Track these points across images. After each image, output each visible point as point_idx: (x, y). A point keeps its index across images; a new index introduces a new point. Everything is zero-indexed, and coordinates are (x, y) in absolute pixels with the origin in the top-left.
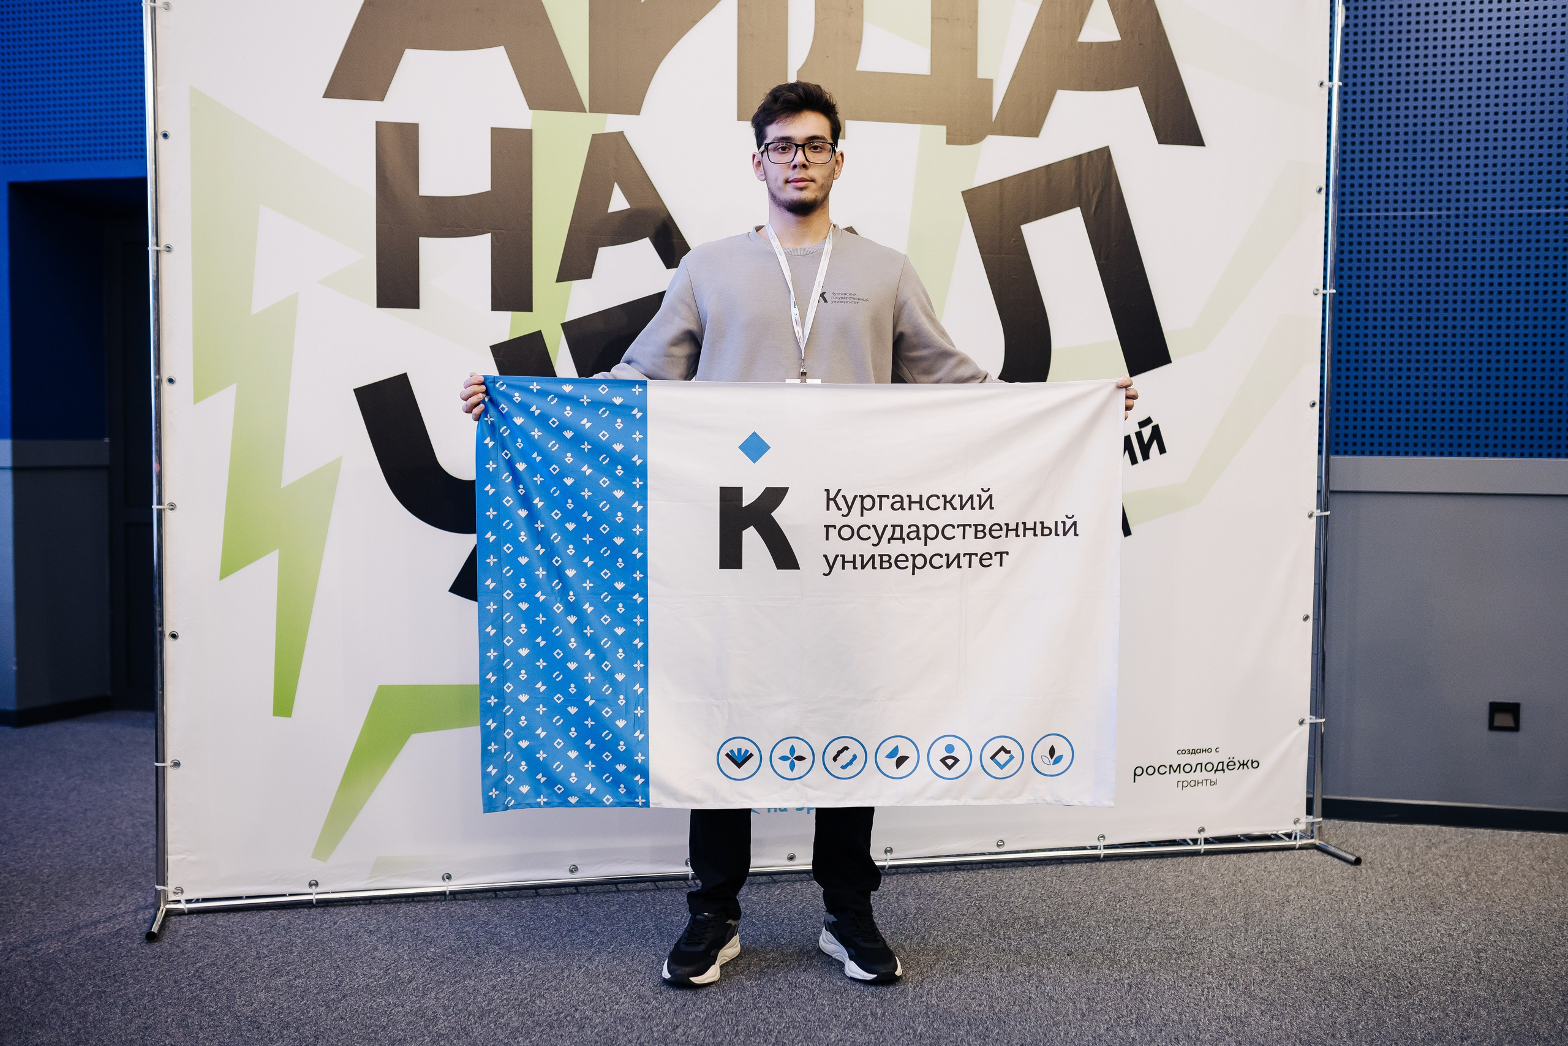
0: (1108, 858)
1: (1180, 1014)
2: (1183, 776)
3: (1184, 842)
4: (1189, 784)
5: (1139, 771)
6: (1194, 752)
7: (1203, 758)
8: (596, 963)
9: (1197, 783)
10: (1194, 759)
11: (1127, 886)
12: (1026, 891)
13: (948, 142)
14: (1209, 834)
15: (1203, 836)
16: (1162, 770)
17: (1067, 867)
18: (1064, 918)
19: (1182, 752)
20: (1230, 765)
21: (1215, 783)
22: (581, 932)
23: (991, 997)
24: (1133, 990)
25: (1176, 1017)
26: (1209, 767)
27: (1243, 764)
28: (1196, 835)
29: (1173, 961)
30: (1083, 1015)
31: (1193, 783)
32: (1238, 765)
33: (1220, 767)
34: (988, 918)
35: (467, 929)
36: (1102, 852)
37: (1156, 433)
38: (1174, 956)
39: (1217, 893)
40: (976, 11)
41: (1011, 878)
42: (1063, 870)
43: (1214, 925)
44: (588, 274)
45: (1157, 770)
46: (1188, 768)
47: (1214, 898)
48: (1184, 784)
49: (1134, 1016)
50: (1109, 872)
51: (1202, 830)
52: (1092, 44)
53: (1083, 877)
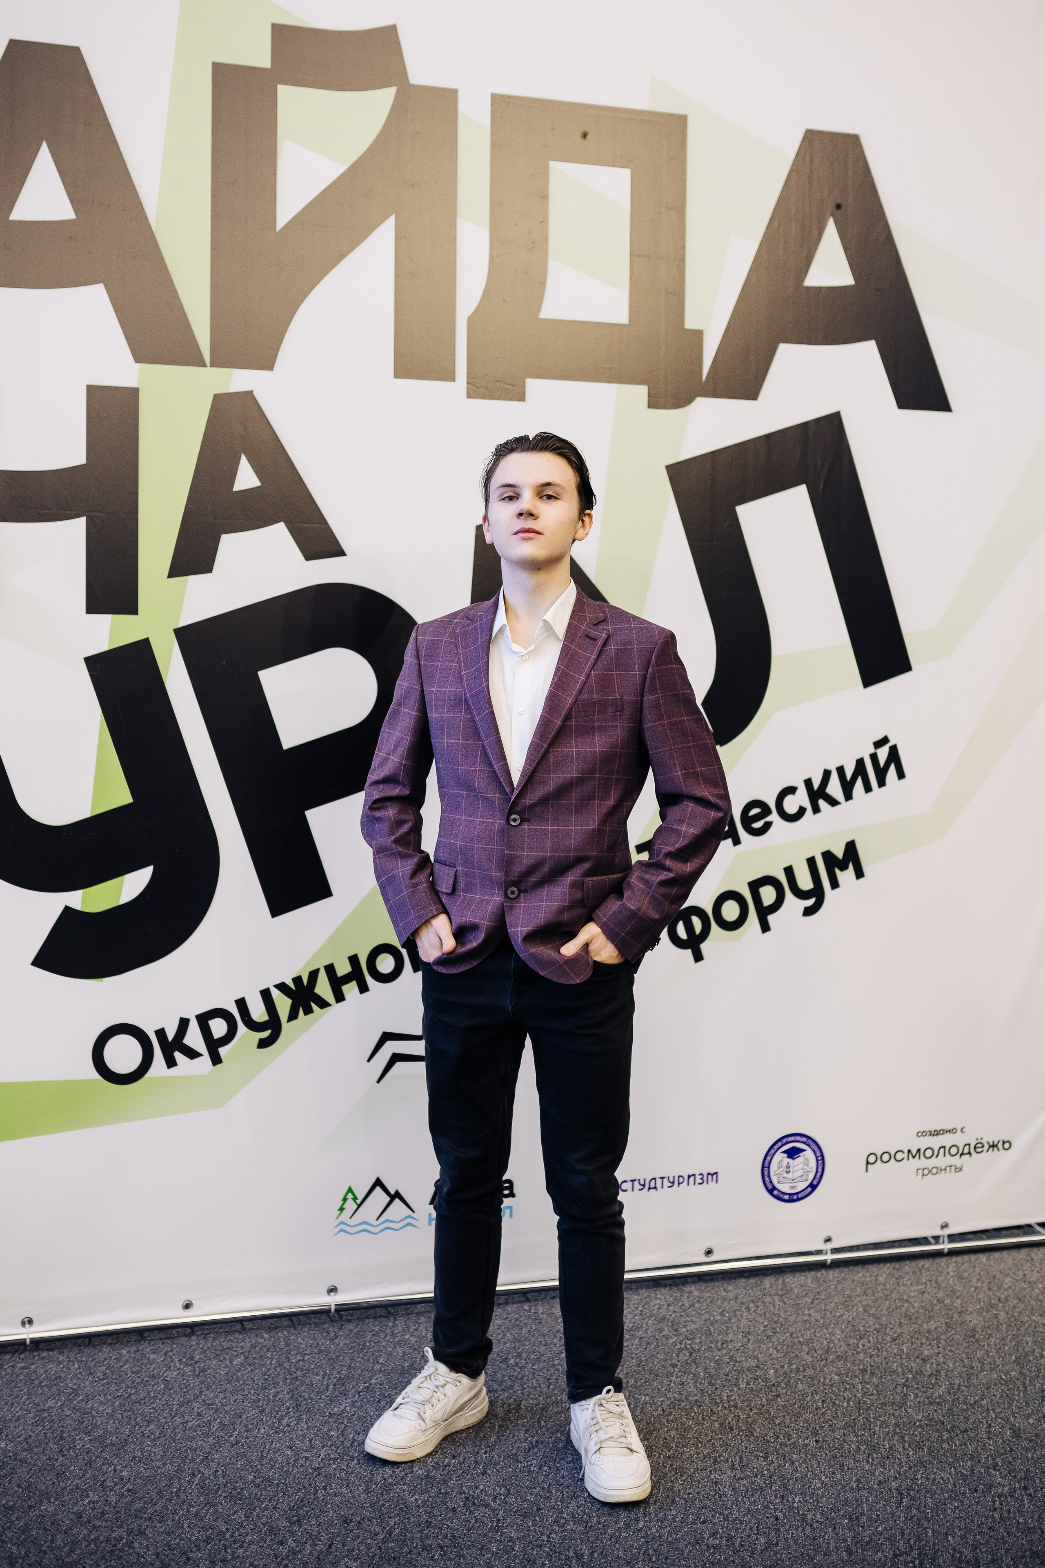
0: (836, 1264)
1: (974, 1548)
2: (923, 1163)
3: (924, 1241)
4: (930, 1171)
5: (872, 1159)
6: (936, 1133)
7: (946, 1140)
8: (214, 1465)
9: (940, 1170)
10: (935, 1142)
11: (865, 1311)
12: (744, 1322)
13: (650, 406)
14: (953, 1230)
15: (947, 1232)
16: (899, 1156)
17: (789, 1279)
18: (798, 1370)
19: (922, 1134)
20: (978, 1147)
21: (961, 1169)
22: (195, 1405)
23: (726, 1519)
24: (905, 1500)
25: (968, 1553)
26: (954, 1151)
27: (993, 1146)
28: (938, 1232)
29: (945, 1445)
30: (850, 1552)
31: (934, 1171)
32: (986, 1147)
33: (966, 1151)
34: (705, 1369)
35: (50, 1403)
36: (829, 1257)
37: (894, 756)
38: (946, 1436)
39: (974, 1320)
40: (683, 248)
41: (724, 1299)
42: (784, 1284)
43: (983, 1377)
44: (207, 568)
45: (895, 1157)
46: (929, 1153)
47: (974, 1330)
48: (926, 1172)
49: (915, 1553)
50: (840, 1287)
51: (945, 1226)
52: (820, 288)
53: (811, 1296)
